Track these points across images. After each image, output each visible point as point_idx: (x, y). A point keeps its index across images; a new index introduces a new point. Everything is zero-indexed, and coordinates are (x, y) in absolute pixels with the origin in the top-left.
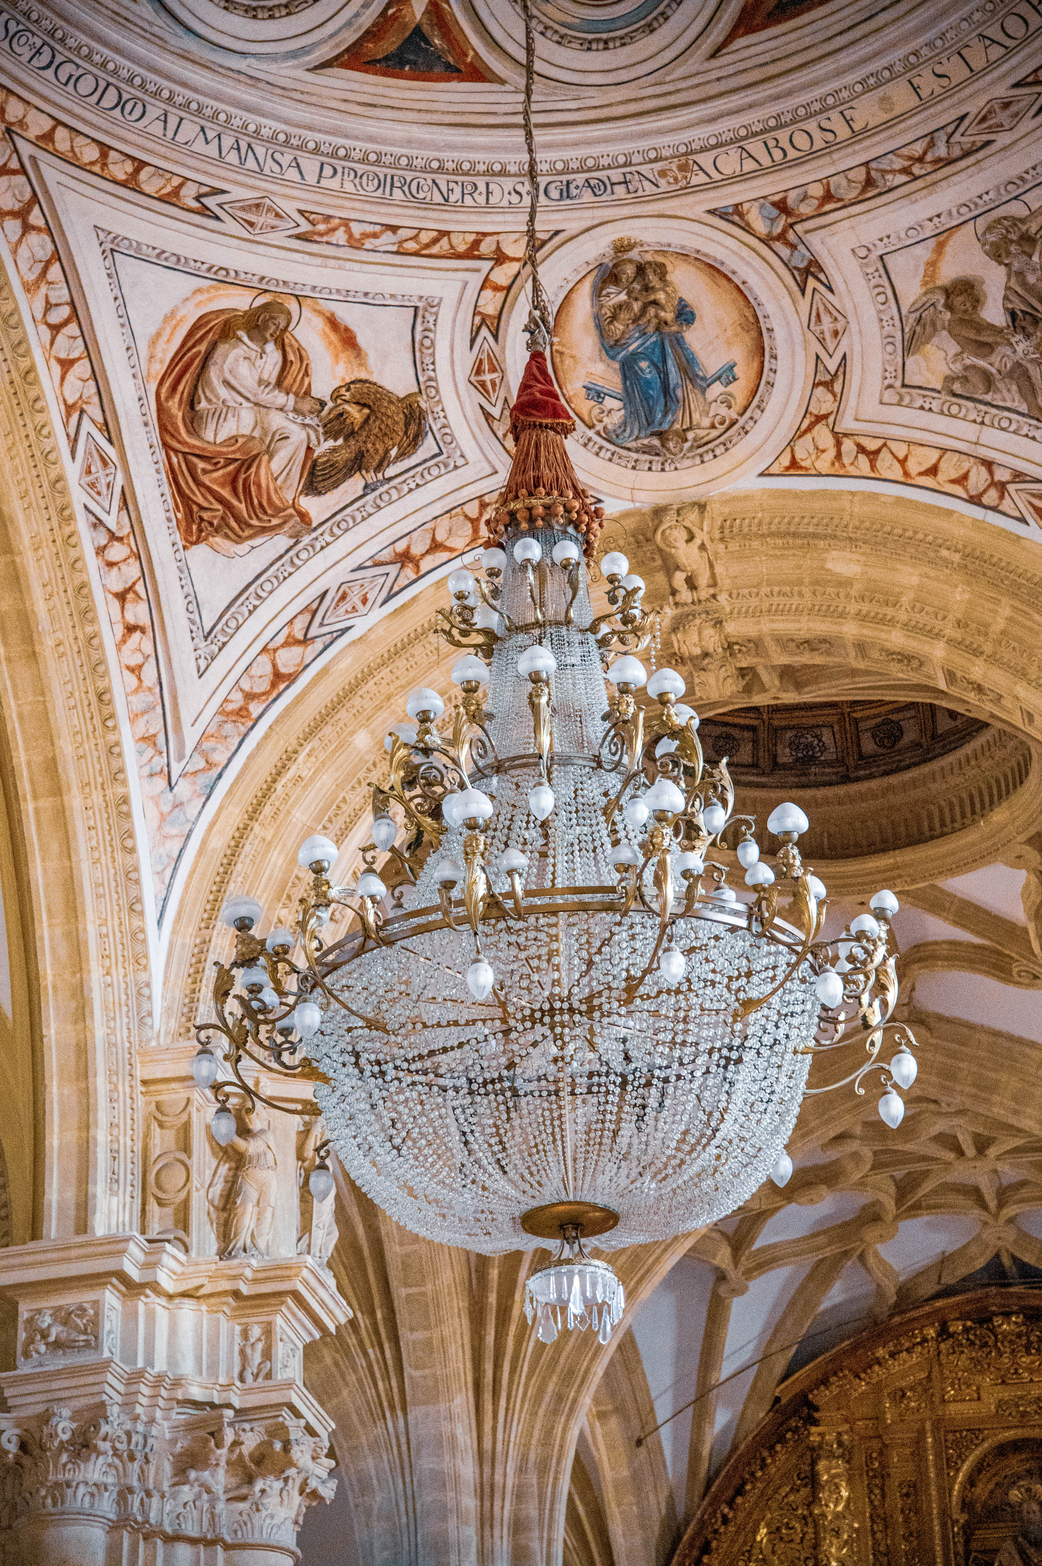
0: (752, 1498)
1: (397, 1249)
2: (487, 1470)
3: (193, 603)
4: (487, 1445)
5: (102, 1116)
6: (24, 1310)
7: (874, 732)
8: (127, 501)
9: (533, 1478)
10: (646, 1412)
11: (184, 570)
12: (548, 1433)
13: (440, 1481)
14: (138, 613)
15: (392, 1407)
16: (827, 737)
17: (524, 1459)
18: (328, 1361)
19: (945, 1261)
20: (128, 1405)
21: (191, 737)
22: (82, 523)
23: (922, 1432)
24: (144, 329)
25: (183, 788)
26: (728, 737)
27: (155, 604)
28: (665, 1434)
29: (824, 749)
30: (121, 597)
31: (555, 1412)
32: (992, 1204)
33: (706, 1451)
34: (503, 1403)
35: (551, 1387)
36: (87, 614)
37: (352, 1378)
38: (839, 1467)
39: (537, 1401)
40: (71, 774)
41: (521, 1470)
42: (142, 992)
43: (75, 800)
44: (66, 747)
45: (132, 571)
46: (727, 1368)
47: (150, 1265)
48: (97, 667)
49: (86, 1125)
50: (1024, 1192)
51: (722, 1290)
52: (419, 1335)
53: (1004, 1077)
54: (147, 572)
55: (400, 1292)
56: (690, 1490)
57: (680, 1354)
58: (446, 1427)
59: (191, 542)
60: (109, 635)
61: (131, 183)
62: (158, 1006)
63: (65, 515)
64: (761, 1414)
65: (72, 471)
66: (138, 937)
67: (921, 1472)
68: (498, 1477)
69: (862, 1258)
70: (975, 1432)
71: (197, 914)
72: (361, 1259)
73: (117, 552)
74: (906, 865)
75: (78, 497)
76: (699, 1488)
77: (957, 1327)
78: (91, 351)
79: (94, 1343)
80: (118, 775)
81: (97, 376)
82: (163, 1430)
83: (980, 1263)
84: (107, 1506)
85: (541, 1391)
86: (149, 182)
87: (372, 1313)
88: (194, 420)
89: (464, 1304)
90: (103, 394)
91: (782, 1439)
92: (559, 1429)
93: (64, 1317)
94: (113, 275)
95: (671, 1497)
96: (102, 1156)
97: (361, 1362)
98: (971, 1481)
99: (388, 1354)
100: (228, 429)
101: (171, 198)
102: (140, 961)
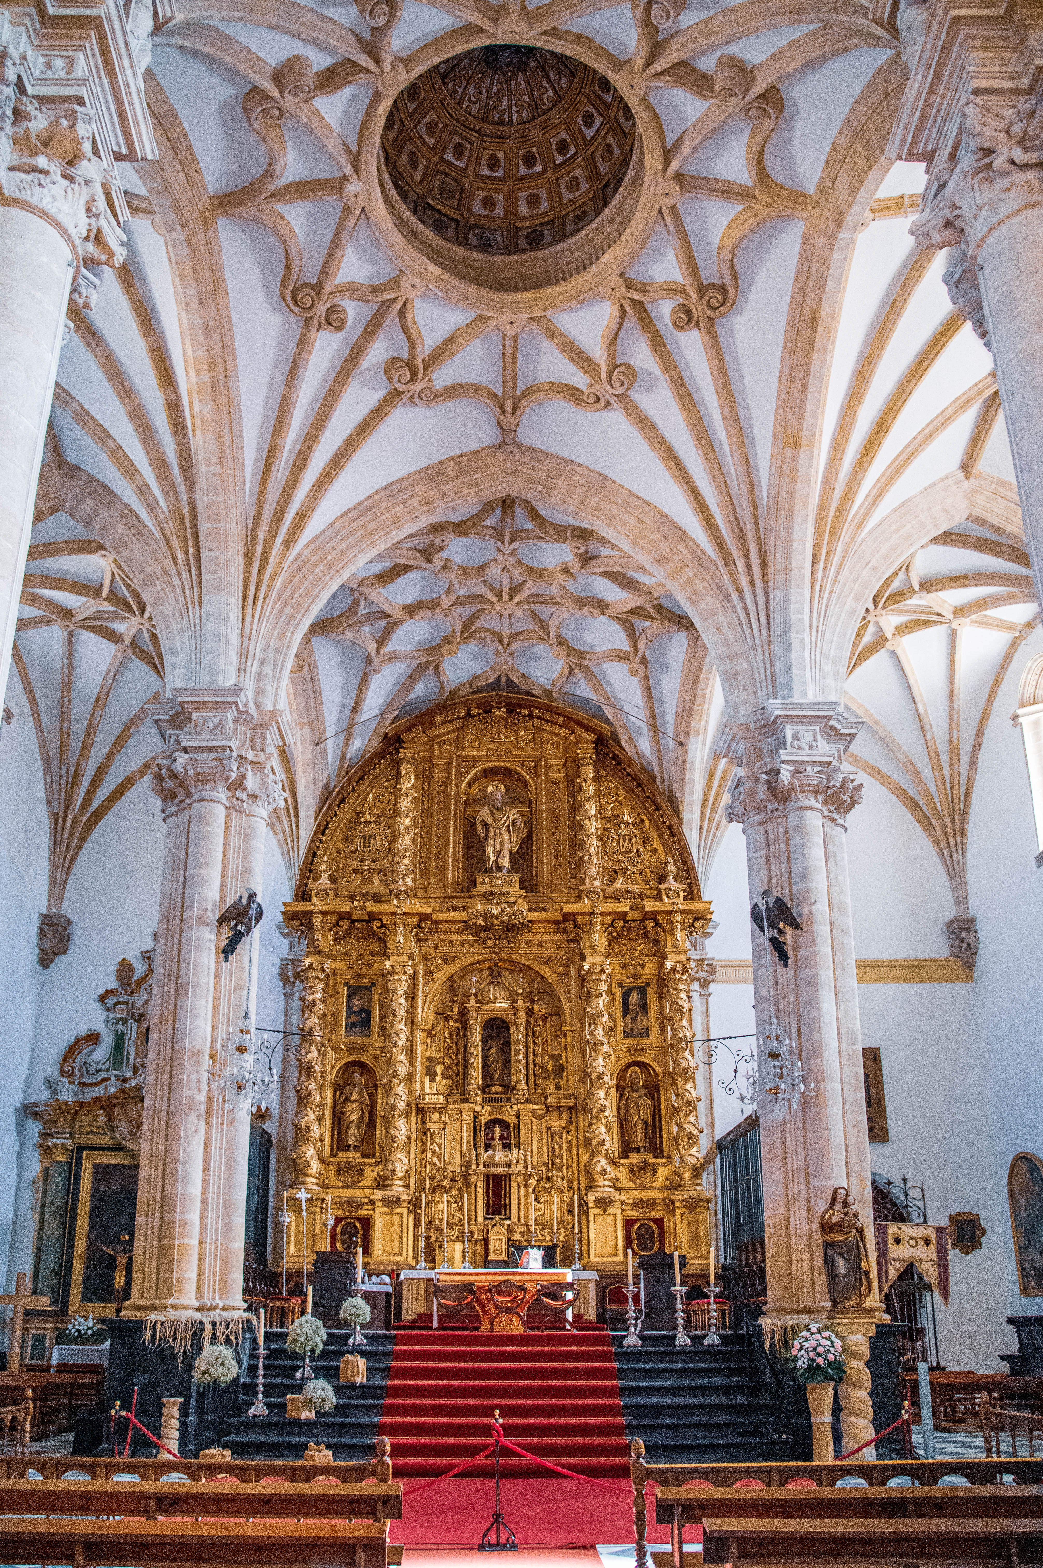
0: (366, 783)
1: (205, 498)
2: (245, 642)
4: (247, 629)
7: (526, 237)
9: (271, 656)
10: (321, 731)
12: (283, 635)
13: (218, 637)
15: (193, 604)
16: (499, 236)
17: (268, 644)
18: (159, 587)
19: (475, 678)
23: (451, 759)
26: (441, 222)
28: (330, 744)
29: (497, 242)
31: (288, 624)
32: (506, 641)
33: (348, 756)
34: (258, 609)
35: (287, 611)
37: (172, 596)
38: (411, 768)
39: (278, 617)
41: (265, 650)
46: (363, 717)
50: (522, 636)
51: (369, 670)
52: (213, 554)
53: (560, 482)
55: (203, 527)
56: (338, 775)
57: (342, 706)
58: (224, 609)
64: (377, 743)
67: (449, 777)
68: (252, 648)
69: (436, 668)
70: (475, 762)
72: (183, 522)
74: (541, 299)
76: (343, 774)
77: (474, 712)
83: (492, 679)
85: (281, 611)
87: (187, 552)
89: (242, 550)
91: (384, 757)
92: (289, 633)
95: (328, 777)
97: (176, 582)
98: (470, 785)
99: (194, 573)
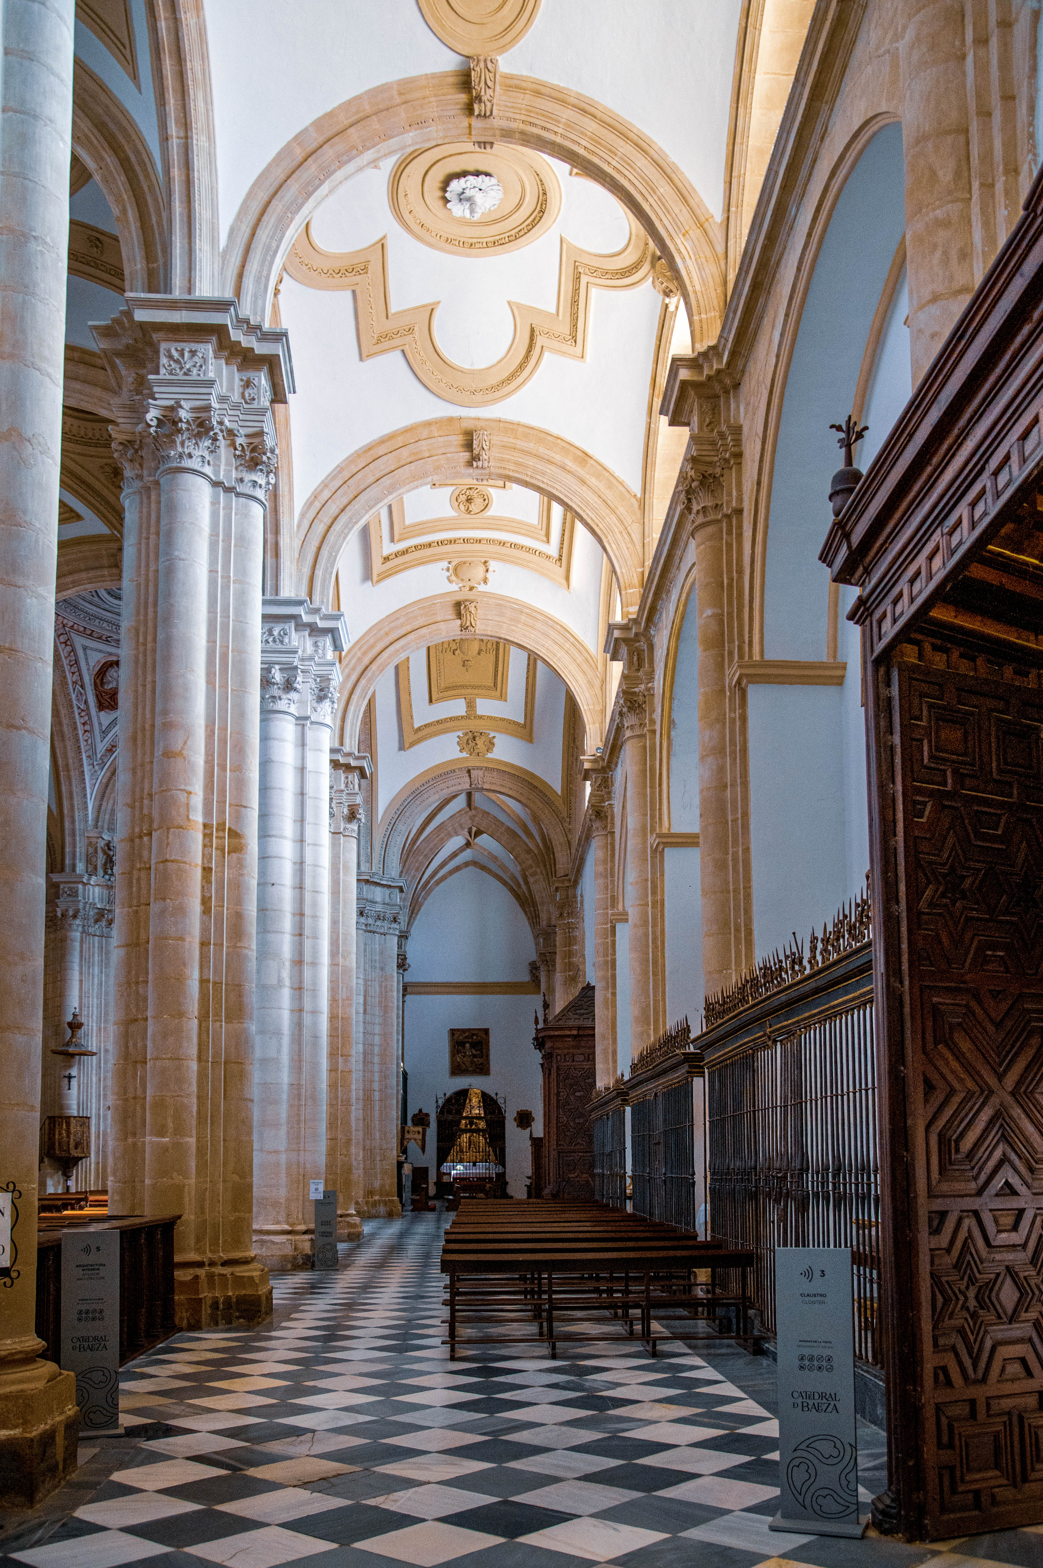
3: (100, 724)
5: (78, 845)
6: (62, 886)
8: (86, 702)
11: (98, 717)
14: (87, 727)
20: (84, 908)
21: (99, 756)
22: (75, 708)
24: (92, 664)
25: (97, 768)
27: (92, 725)
30: (84, 724)
36: (76, 728)
40: (71, 767)
42: (86, 815)
43: (72, 773)
44: (71, 761)
45: (86, 718)
47: (89, 879)
48: (78, 740)
49: (74, 847)
54: (90, 718)
59: (100, 710)
60: (80, 733)
61: (91, 635)
62: (90, 818)
63: (72, 706)
65: (74, 696)
66: (86, 803)
71: (99, 797)
73: (83, 714)
75: (75, 702)
78: (79, 670)
79: (77, 896)
80: (82, 765)
81: (80, 675)
82: (92, 913)
84: (80, 929)
86: (95, 635)
88: (102, 684)
90: (81, 679)
93: (70, 889)
94: (85, 654)
96: (78, 854)
100: (111, 686)
101: (100, 638)
102: (86, 808)
